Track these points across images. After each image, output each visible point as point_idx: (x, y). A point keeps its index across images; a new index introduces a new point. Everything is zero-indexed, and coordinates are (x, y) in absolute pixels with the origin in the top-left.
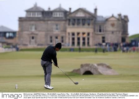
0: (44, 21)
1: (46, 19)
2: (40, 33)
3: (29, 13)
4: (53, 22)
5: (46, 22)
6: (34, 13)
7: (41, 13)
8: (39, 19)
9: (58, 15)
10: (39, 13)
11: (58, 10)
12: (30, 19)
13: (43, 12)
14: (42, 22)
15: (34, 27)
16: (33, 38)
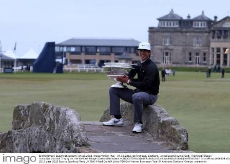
0: (182, 32)
1: (184, 30)
2: (176, 48)
3: (163, 22)
4: (193, 34)
5: (184, 34)
6: (169, 22)
7: (178, 22)
8: (175, 31)
9: (200, 25)
10: (175, 22)
11: (199, 19)
12: (164, 30)
13: (181, 22)
14: (179, 34)
15: (168, 40)
16: (167, 54)
